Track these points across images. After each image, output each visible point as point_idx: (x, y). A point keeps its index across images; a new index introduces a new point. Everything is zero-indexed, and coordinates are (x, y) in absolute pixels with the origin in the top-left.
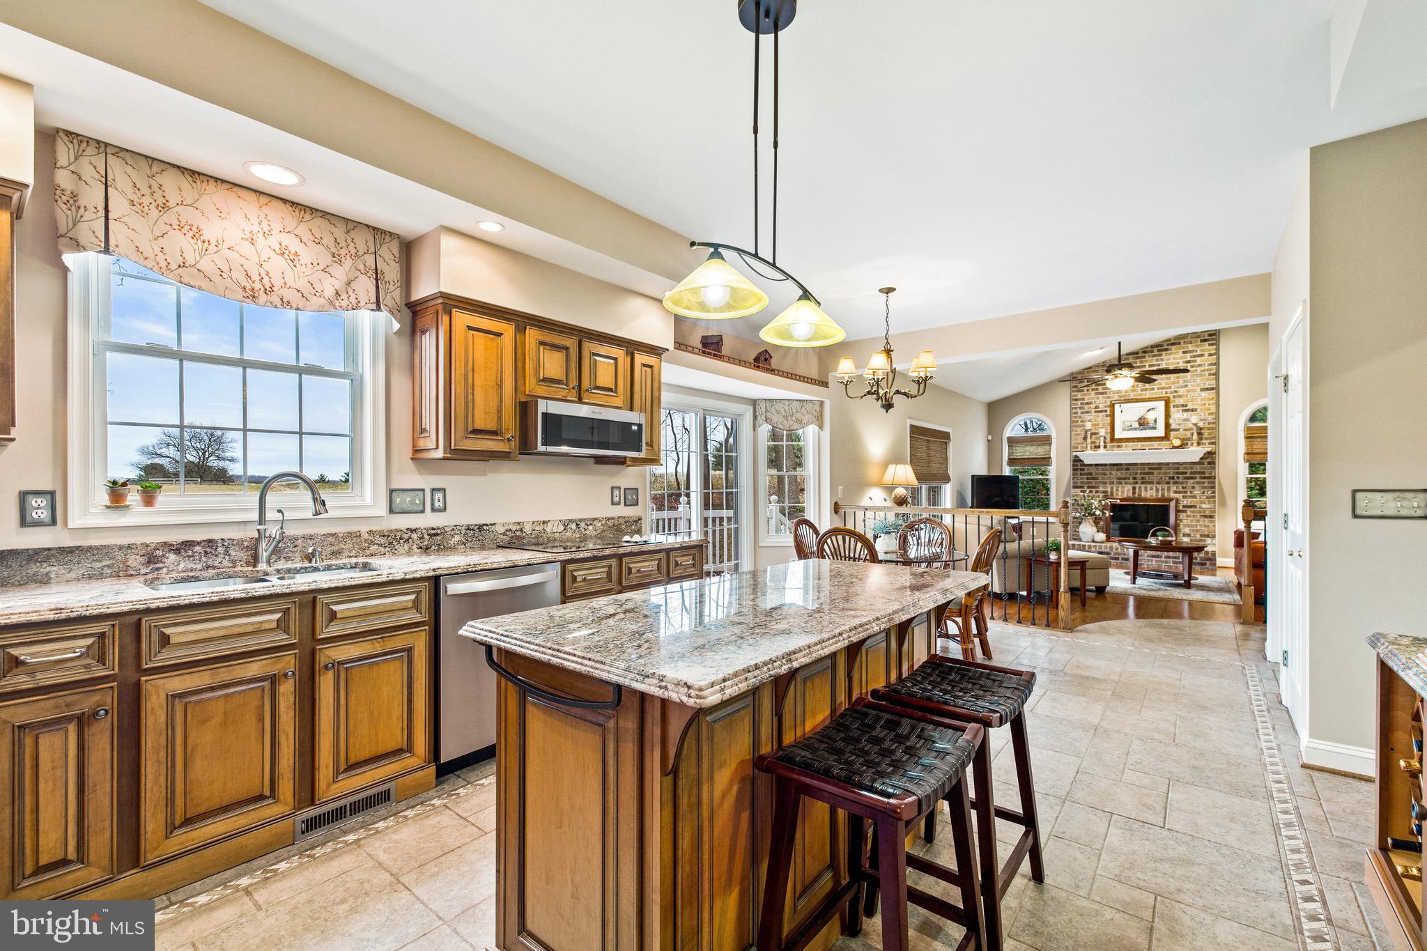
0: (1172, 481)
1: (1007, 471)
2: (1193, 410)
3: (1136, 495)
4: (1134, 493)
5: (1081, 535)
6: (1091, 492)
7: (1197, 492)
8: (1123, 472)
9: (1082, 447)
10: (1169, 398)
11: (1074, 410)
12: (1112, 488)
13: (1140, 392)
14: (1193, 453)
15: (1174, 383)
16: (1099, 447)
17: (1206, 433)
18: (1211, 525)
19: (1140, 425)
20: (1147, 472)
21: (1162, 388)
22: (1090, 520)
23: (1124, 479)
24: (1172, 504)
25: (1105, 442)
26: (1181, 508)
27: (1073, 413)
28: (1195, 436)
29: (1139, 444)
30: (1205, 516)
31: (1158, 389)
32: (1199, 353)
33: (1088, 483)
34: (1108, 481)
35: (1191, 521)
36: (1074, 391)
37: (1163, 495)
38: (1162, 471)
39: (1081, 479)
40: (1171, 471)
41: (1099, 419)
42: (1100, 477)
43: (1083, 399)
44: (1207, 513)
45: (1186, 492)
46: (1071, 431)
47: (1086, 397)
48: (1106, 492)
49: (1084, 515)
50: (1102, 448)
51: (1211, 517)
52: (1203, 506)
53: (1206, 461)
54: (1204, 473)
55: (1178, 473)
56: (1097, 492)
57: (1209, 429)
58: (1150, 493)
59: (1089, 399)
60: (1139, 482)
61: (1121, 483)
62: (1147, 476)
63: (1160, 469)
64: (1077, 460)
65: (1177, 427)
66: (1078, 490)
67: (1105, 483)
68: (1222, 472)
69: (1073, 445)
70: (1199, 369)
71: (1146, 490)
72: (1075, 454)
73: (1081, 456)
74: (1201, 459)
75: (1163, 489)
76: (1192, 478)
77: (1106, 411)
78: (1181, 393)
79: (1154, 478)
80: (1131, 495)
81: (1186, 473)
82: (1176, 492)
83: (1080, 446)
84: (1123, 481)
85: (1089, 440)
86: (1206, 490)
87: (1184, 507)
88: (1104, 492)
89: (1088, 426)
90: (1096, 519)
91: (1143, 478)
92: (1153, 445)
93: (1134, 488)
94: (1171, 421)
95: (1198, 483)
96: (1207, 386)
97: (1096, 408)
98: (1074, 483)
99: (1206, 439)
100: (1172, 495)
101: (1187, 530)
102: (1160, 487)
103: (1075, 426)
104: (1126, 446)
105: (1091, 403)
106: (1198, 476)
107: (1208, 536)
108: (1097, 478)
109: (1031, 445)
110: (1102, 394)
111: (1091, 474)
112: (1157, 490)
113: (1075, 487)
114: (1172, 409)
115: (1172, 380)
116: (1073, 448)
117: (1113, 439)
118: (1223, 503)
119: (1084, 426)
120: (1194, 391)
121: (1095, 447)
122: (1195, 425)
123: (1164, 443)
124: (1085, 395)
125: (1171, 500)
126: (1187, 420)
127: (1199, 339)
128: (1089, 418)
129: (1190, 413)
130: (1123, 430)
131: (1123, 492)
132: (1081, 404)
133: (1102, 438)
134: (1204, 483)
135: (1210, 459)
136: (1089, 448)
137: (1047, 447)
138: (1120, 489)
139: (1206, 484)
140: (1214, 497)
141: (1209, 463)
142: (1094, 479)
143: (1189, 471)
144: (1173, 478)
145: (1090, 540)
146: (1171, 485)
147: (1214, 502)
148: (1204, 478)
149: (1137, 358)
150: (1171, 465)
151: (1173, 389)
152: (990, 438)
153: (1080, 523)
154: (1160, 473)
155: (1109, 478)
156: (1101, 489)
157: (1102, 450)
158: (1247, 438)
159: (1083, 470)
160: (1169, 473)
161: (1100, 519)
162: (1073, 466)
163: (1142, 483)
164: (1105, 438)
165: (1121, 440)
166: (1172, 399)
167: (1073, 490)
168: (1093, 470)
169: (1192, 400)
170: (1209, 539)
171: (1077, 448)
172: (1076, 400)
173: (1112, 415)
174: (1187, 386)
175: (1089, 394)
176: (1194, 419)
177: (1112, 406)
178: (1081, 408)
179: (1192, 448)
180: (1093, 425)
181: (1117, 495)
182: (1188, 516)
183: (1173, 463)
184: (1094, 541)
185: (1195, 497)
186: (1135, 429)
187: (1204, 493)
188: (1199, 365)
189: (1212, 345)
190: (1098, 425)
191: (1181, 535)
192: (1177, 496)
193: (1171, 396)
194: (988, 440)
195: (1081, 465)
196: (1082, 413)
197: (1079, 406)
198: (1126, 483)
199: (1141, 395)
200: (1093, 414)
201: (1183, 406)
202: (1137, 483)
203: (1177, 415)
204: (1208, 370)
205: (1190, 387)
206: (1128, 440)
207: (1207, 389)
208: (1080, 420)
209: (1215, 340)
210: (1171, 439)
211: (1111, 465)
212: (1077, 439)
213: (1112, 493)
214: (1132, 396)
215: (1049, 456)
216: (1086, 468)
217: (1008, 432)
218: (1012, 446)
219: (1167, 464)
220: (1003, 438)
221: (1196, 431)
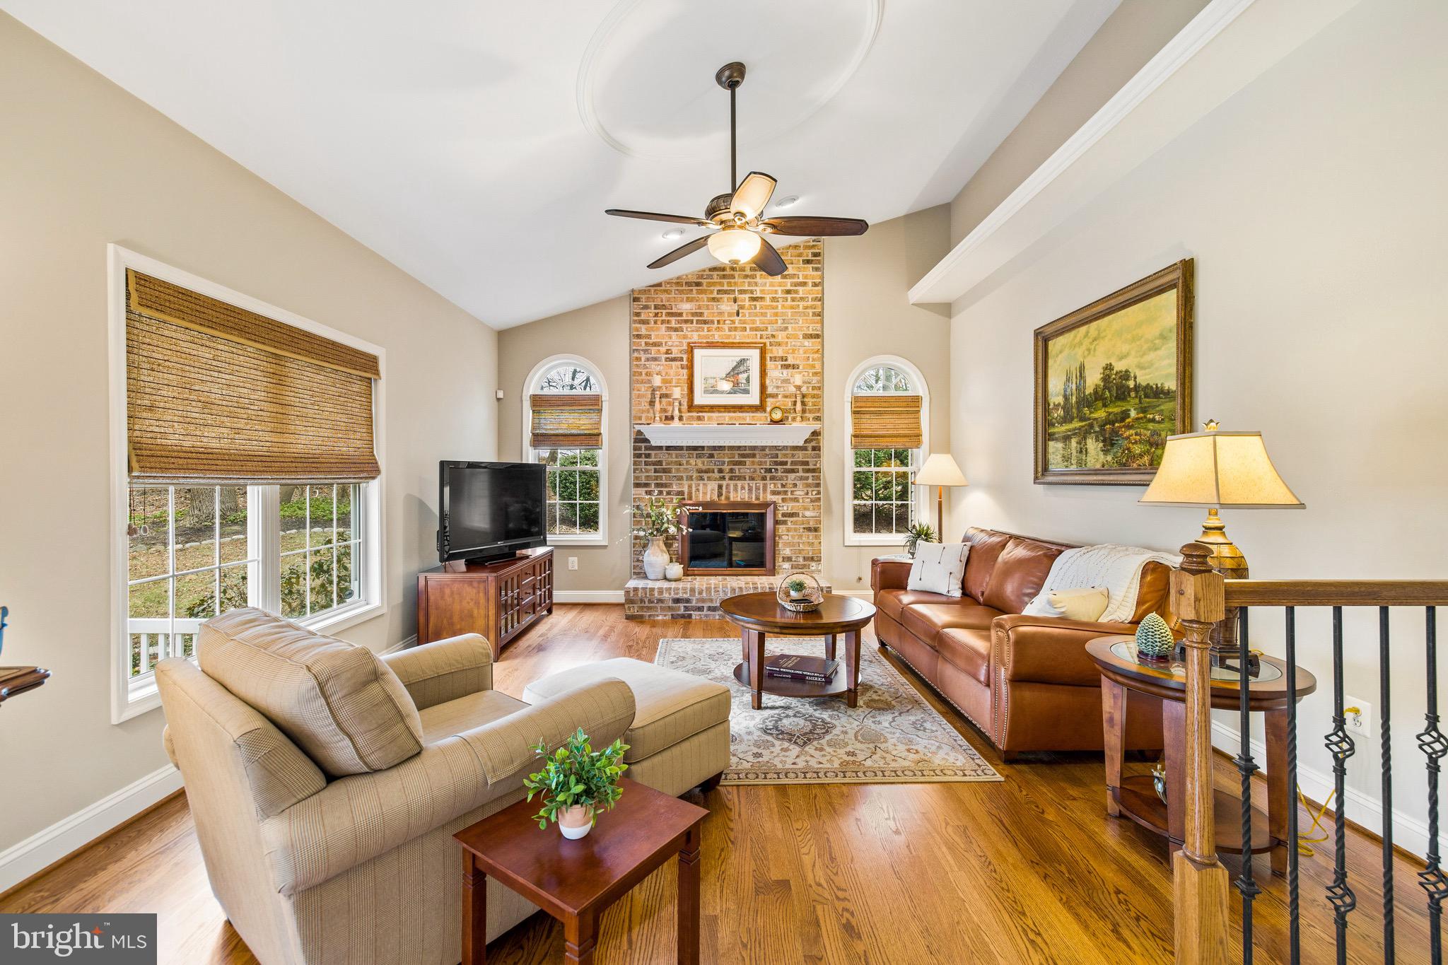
0: (768, 475)
1: (531, 456)
2: (794, 367)
4: (720, 495)
5: (647, 569)
6: (660, 493)
7: (799, 493)
8: (706, 460)
9: (647, 418)
10: (765, 344)
11: (636, 355)
12: (690, 487)
13: (727, 332)
14: (795, 433)
15: (771, 322)
16: (672, 418)
17: (809, 400)
18: (816, 541)
19: (729, 384)
20: (738, 460)
21: (756, 329)
22: (660, 541)
23: (707, 471)
24: (770, 511)
25: (680, 411)
26: (780, 517)
27: (634, 360)
28: (799, 407)
29: (727, 416)
30: (809, 529)
31: (752, 329)
32: (801, 280)
33: (657, 478)
34: (684, 475)
35: (792, 536)
36: (635, 322)
37: (757, 498)
38: (757, 460)
39: (647, 471)
40: (768, 460)
41: (672, 372)
42: (674, 467)
43: (649, 337)
44: (812, 525)
45: (786, 492)
46: (631, 390)
47: (653, 334)
48: (683, 493)
49: (652, 533)
50: (676, 419)
51: (816, 530)
52: (808, 514)
53: (810, 445)
54: (807, 463)
55: (776, 463)
56: (669, 493)
57: (813, 397)
58: (740, 493)
59: (657, 336)
60: (727, 478)
61: (702, 479)
62: (737, 467)
63: (754, 456)
64: (640, 439)
65: (775, 391)
66: (642, 491)
67: (681, 478)
68: (827, 462)
69: (633, 412)
70: (801, 304)
71: (736, 489)
72: (638, 427)
73: (648, 432)
74: (806, 441)
75: (757, 489)
76: (793, 471)
77: (681, 359)
78: (779, 339)
79: (745, 470)
80: (715, 498)
81: (786, 463)
82: (774, 493)
83: (644, 416)
84: (705, 476)
85: (657, 406)
86: (810, 489)
87: (784, 515)
88: (679, 493)
89: (657, 381)
90: (667, 538)
91: (731, 471)
92: (744, 419)
93: (720, 487)
94: (768, 382)
95: (801, 478)
96: (811, 332)
97: (667, 352)
98: (636, 478)
99: (810, 411)
100: (770, 498)
101: (787, 552)
102: (753, 484)
103: (638, 381)
104: (710, 419)
105: (660, 344)
106: (800, 468)
107: (812, 559)
108: (669, 471)
109: (571, 412)
110: (676, 330)
111: (660, 463)
112: (750, 490)
113: (637, 485)
114: (768, 362)
115: (769, 318)
116: (635, 418)
117: (691, 407)
118: (829, 510)
119: (649, 382)
120: (796, 337)
121: (667, 418)
122: (799, 388)
123: (758, 415)
124: (652, 329)
125: (766, 505)
126: (786, 381)
127: (801, 259)
128: (658, 369)
129: (790, 370)
130: (706, 391)
131: (705, 493)
132: (646, 344)
133: (677, 404)
134: (807, 478)
135: (814, 441)
136: (657, 418)
137: (594, 416)
138: (701, 488)
139: (810, 481)
140: (819, 499)
141: (814, 449)
142: (665, 471)
143: (789, 460)
144: (770, 471)
145: (661, 576)
146: (768, 482)
147: (819, 507)
148: (808, 471)
149: (724, 277)
150: (767, 451)
151: (769, 332)
152: (501, 395)
153: (645, 546)
154: (753, 463)
155: (686, 470)
156: (675, 488)
157: (676, 423)
158: (855, 413)
159: (648, 456)
160: (766, 462)
161: (674, 538)
162: (635, 449)
163: (731, 479)
164: (680, 404)
165: (702, 408)
166: (768, 347)
167: (634, 491)
168: (663, 456)
169: (794, 351)
170: (813, 564)
171: (640, 418)
172: (639, 336)
173: (690, 367)
174: (787, 328)
175: (658, 329)
176: (798, 380)
177: (691, 350)
178: (645, 351)
179: (794, 424)
180: (664, 381)
181: (697, 498)
182: (788, 530)
183: (771, 448)
184: (665, 578)
185: (796, 500)
186: (722, 391)
187: (807, 494)
188: (802, 299)
189: (817, 269)
190: (670, 382)
191: (781, 559)
192: (774, 499)
193: (767, 341)
194: (499, 400)
195: (646, 448)
196: (648, 360)
197: (643, 347)
198: (709, 479)
199: (729, 337)
200: (663, 362)
201: (782, 359)
202: (723, 478)
203: (775, 373)
204: (811, 307)
205: (790, 331)
206: (712, 408)
207: (811, 336)
208: (644, 372)
209: (819, 262)
210: (768, 409)
211: (689, 448)
212: (640, 404)
213: (690, 494)
214: (717, 337)
215: (596, 431)
216: (653, 453)
217: (533, 387)
218: (539, 412)
219: (763, 448)
220: (524, 398)
221: (799, 399)
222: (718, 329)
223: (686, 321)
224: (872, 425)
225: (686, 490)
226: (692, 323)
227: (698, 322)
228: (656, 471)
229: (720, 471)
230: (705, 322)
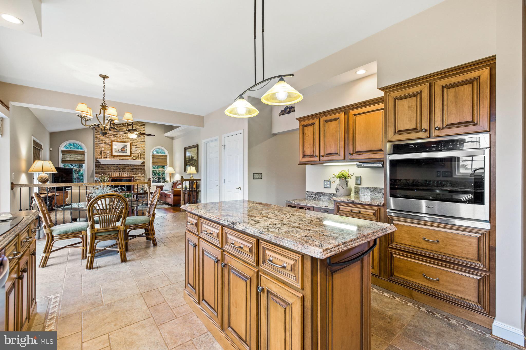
0: (132, 171)
1: (63, 166)
2: (138, 148)
3: (120, 176)
4: (120, 175)
6: (103, 175)
7: (140, 175)
8: (116, 167)
9: (99, 157)
12: (111, 173)
13: (121, 139)
14: (139, 162)
19: (122, 151)
20: (124, 167)
23: (116, 170)
24: (132, 179)
25: (109, 156)
27: (95, 143)
28: (140, 156)
29: (121, 158)
31: (128, 139)
32: (140, 129)
33: (102, 171)
34: (110, 171)
36: (96, 134)
37: (129, 176)
39: (99, 170)
40: (132, 168)
41: (106, 147)
43: (100, 138)
45: (136, 175)
46: (94, 150)
47: (101, 138)
48: (109, 175)
52: (141, 179)
53: (142, 165)
54: (141, 168)
55: (134, 168)
56: (105, 175)
57: (143, 154)
61: (115, 172)
62: (124, 169)
63: (128, 167)
65: (134, 153)
66: (98, 175)
67: (109, 171)
68: (146, 168)
71: (124, 174)
72: (96, 159)
73: (100, 161)
75: (129, 174)
76: (138, 170)
77: (109, 144)
78: (135, 142)
79: (126, 170)
80: (118, 176)
81: (136, 168)
82: (133, 175)
84: (116, 171)
85: (103, 155)
86: (142, 174)
87: (136, 179)
88: (108, 175)
89: (103, 149)
91: (122, 170)
92: (126, 158)
93: (120, 173)
94: (132, 150)
95: (140, 172)
97: (105, 142)
98: (96, 171)
99: (142, 157)
100: (132, 176)
103: (96, 148)
104: (117, 158)
105: (103, 140)
108: (106, 170)
109: (74, 155)
110: (107, 137)
111: (103, 168)
112: (127, 174)
113: (96, 173)
114: (132, 147)
116: (95, 157)
117: (112, 155)
119: (100, 149)
120: (139, 141)
121: (105, 157)
122: (140, 152)
123: (130, 158)
125: (132, 177)
126: (137, 151)
127: (140, 125)
128: (102, 146)
130: (116, 152)
131: (115, 175)
132: (99, 140)
135: (143, 164)
136: (103, 158)
137: (82, 156)
138: (114, 174)
139: (142, 172)
140: (144, 176)
141: (143, 165)
142: (104, 170)
144: (132, 170)
147: (144, 178)
148: (142, 170)
149: (121, 126)
150: (132, 166)
152: (51, 149)
154: (128, 168)
155: (110, 170)
156: (107, 174)
157: (108, 159)
158: (152, 158)
159: (100, 166)
162: (95, 164)
163: (122, 172)
164: (109, 154)
165: (115, 156)
168: (103, 166)
169: (138, 144)
171: (97, 157)
172: (96, 138)
173: (112, 146)
174: (136, 139)
176: (139, 150)
177: (112, 142)
178: (99, 142)
179: (139, 160)
180: (104, 149)
181: (113, 176)
183: (133, 165)
185: (139, 176)
186: (120, 152)
189: (144, 127)
190: (106, 149)
192: (133, 176)
193: (132, 142)
194: (51, 151)
195: (99, 164)
196: (99, 144)
197: (98, 140)
198: (117, 172)
200: (104, 144)
201: (135, 146)
202: (120, 171)
203: (134, 149)
206: (117, 156)
207: (142, 141)
208: (98, 146)
209: (144, 126)
210: (132, 156)
211: (111, 165)
212: (97, 154)
213: (111, 175)
214: (119, 140)
215: (83, 160)
216: (101, 165)
217: (62, 148)
218: (64, 154)
219: (131, 165)
220: (59, 150)
221: (140, 155)
222: (119, 138)
223: (110, 136)
224: (156, 160)
225: (110, 174)
226: (112, 136)
227: (113, 136)
228: (102, 170)
229: (120, 170)
230: (115, 136)
